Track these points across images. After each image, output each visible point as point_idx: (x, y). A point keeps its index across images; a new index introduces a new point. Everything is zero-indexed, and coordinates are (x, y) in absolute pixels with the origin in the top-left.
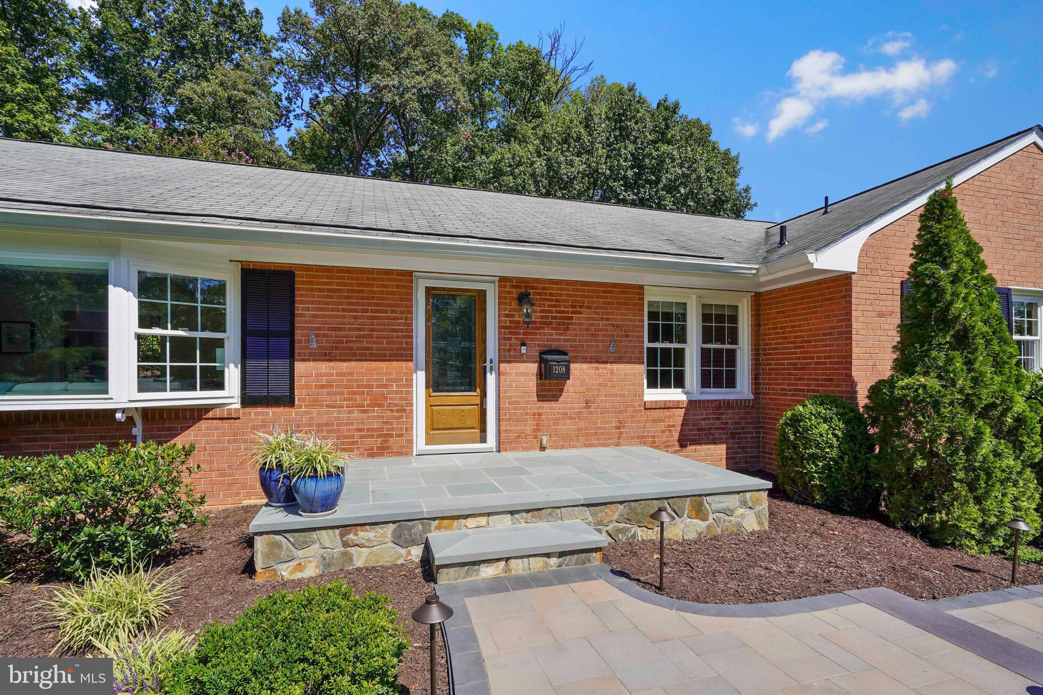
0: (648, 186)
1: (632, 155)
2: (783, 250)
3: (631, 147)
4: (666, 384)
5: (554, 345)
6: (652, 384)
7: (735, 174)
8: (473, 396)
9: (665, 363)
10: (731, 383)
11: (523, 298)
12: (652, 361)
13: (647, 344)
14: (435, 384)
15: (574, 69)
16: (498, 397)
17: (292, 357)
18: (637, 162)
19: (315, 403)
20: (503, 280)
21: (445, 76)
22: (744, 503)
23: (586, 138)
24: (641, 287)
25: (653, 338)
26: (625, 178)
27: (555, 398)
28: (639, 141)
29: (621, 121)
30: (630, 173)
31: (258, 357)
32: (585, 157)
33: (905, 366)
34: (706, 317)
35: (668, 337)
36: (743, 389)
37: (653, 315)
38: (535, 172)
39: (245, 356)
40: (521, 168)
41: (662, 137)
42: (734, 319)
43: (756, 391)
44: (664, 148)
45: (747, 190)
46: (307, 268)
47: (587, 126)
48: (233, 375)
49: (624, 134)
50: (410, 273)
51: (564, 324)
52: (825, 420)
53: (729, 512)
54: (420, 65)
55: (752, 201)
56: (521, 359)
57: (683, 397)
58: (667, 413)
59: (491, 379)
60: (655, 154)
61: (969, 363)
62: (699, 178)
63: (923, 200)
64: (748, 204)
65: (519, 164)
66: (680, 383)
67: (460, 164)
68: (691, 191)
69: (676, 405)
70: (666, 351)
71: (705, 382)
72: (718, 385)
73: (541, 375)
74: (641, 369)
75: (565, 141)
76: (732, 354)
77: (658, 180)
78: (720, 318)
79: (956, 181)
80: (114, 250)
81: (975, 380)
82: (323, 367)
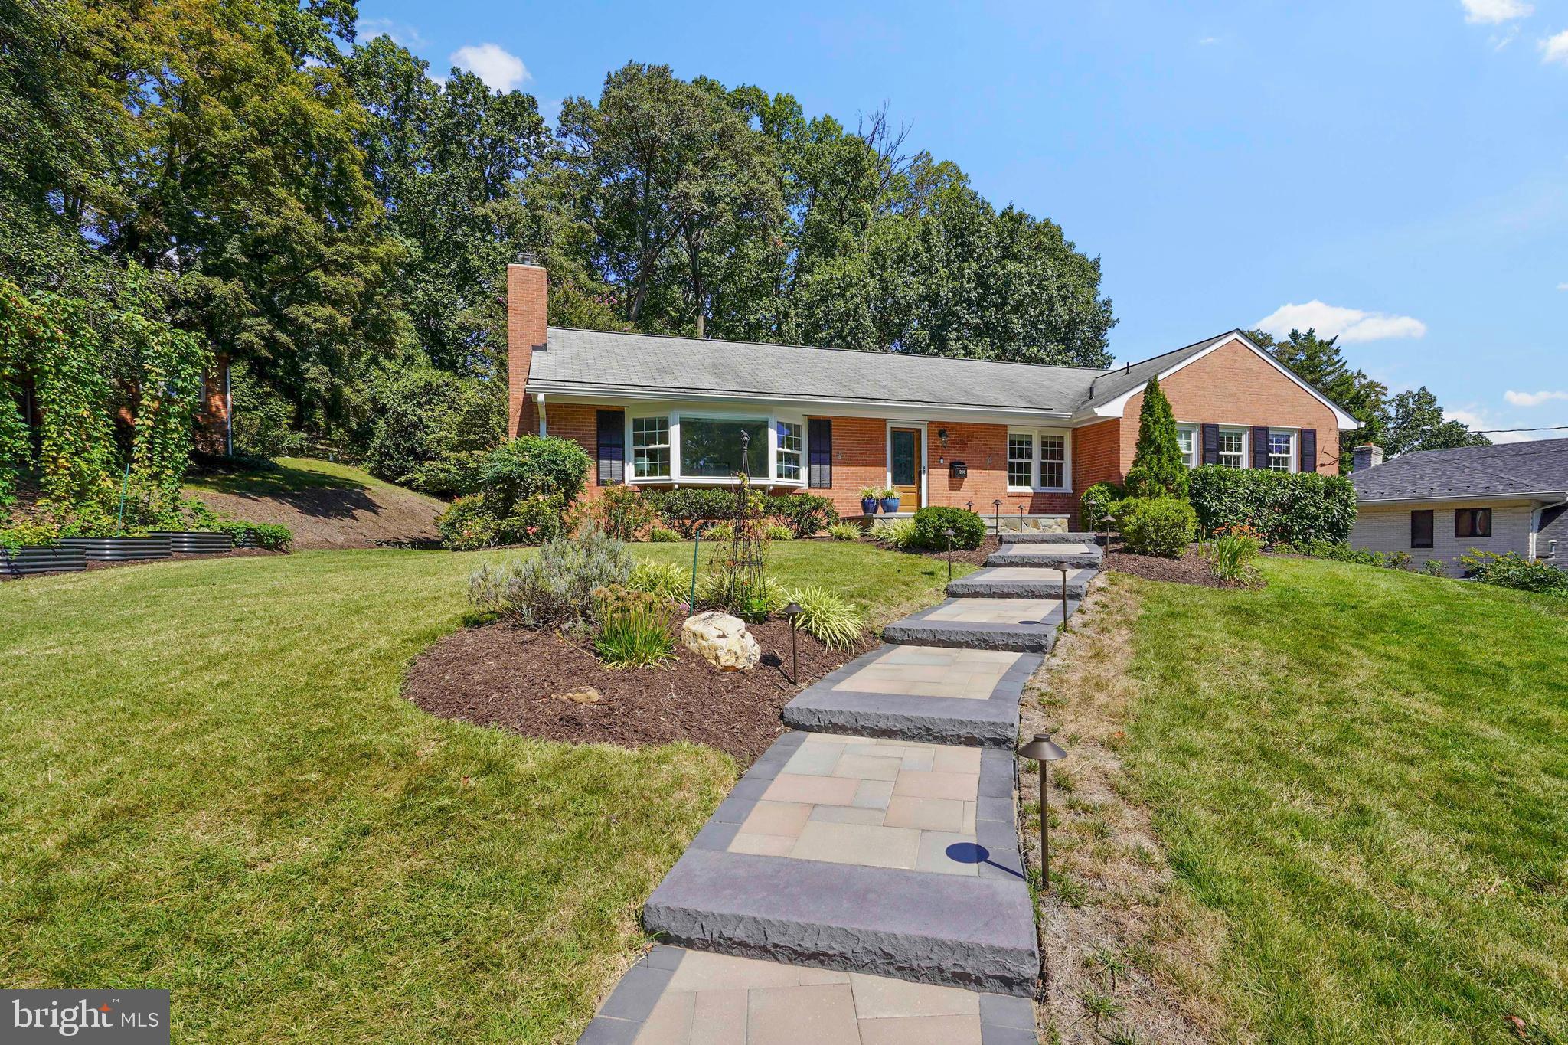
0: (994, 309)
1: (976, 274)
2: (1089, 403)
3: (975, 267)
4: (1020, 483)
5: (958, 459)
6: (1012, 483)
7: (1094, 282)
8: (914, 488)
9: (1020, 470)
10: (1060, 484)
11: (941, 434)
12: (1011, 470)
13: (1009, 460)
14: (895, 481)
15: (902, 158)
16: (928, 487)
17: (831, 464)
18: (981, 282)
19: (841, 488)
20: (931, 423)
21: (762, 183)
22: (1056, 523)
23: (925, 256)
24: (1006, 426)
25: (1012, 456)
26: (969, 299)
27: (959, 489)
28: (983, 259)
29: (963, 236)
30: (973, 294)
31: (816, 463)
32: (922, 278)
33: (1135, 464)
34: (1044, 444)
35: (1021, 456)
36: (1067, 487)
37: (1012, 443)
38: (868, 295)
39: (810, 463)
40: (853, 290)
41: (1008, 254)
42: (1061, 445)
43: (1074, 489)
44: (1012, 266)
45: (1108, 303)
46: (835, 418)
47: (924, 241)
48: (804, 472)
49: (967, 253)
50: (885, 420)
51: (963, 447)
52: (1102, 493)
53: (1049, 527)
54: (728, 165)
55: (1113, 317)
56: (940, 467)
57: (1031, 491)
58: (1021, 499)
59: (924, 477)
60: (1001, 273)
61: (1159, 460)
62: (1051, 298)
63: (1144, 386)
64: (1108, 321)
65: (849, 285)
66: (1028, 483)
67: (765, 275)
68: (1041, 314)
69: (1026, 495)
70: (1020, 464)
71: (1043, 483)
72: (1051, 484)
73: (950, 476)
74: (1005, 473)
75: (901, 260)
76: (1060, 466)
77: (1005, 303)
78: (1052, 444)
79: (1160, 378)
80: (770, 411)
81: (1160, 468)
82: (845, 469)
